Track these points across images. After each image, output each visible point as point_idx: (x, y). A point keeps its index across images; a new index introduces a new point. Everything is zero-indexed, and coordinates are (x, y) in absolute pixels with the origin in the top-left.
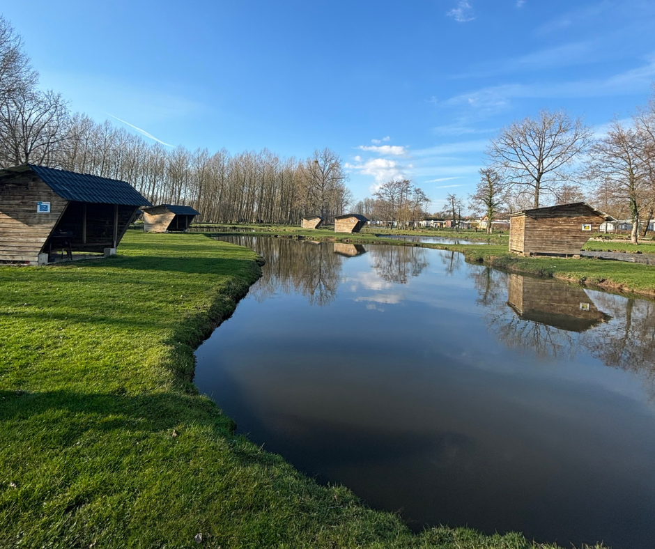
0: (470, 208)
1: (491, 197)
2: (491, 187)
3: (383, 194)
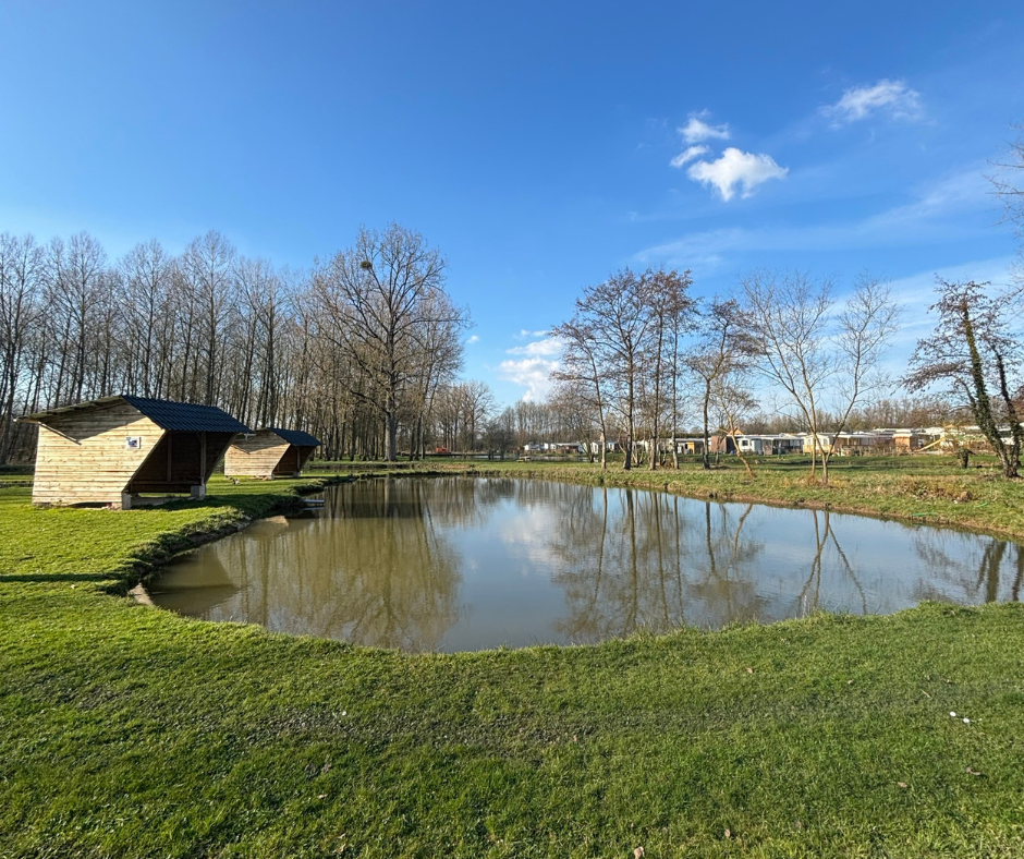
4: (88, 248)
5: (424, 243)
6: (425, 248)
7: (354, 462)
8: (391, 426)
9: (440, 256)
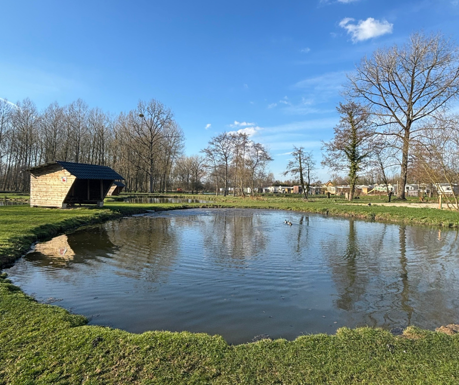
0: (324, 163)
1: (354, 146)
2: (355, 130)
3: (214, 150)
4: (29, 104)
5: (164, 107)
6: (165, 109)
7: (136, 193)
8: (151, 179)
9: (172, 111)
